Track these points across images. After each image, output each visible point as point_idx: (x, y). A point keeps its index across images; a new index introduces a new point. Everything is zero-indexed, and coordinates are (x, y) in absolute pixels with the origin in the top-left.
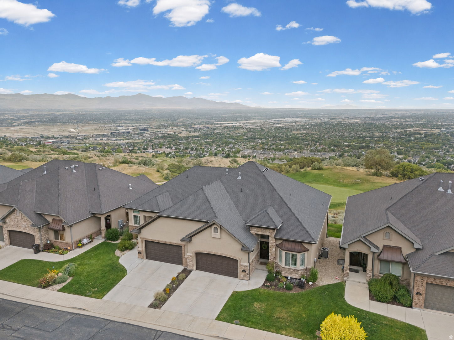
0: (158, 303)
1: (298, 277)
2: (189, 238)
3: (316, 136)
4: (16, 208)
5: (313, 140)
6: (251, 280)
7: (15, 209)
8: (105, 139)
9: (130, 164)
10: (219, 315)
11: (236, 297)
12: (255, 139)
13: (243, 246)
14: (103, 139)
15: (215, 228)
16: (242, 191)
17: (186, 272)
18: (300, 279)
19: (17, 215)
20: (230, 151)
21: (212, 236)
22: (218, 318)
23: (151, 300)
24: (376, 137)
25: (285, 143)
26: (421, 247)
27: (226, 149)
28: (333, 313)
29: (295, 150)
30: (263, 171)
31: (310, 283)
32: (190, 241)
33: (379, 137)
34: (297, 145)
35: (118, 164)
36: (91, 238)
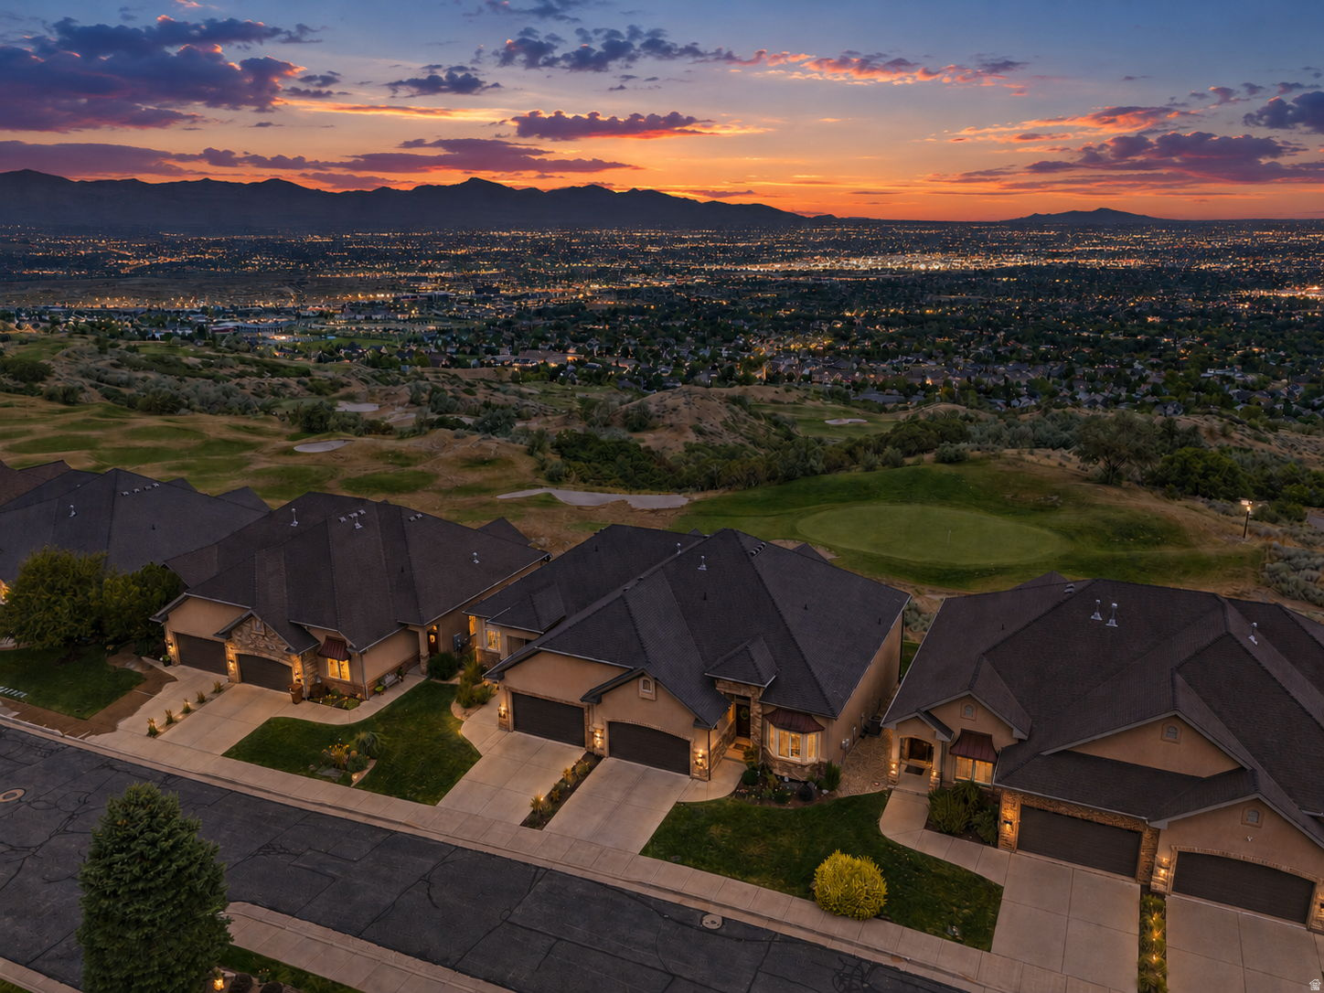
0: (538, 819)
1: (804, 779)
2: (596, 697)
3: (999, 312)
4: (253, 613)
5: (989, 324)
6: (712, 780)
7: (251, 615)
8: (379, 317)
9: (459, 431)
10: (647, 846)
11: (682, 813)
12: (813, 319)
13: (697, 719)
14: (374, 317)
15: (644, 681)
16: (705, 599)
17: (594, 758)
18: (806, 783)
19: (257, 626)
20: (734, 360)
21: (640, 695)
22: (644, 852)
23: (526, 812)
24: (1182, 315)
25: (901, 334)
26: (1025, 737)
27: (725, 353)
28: (838, 852)
29: (930, 356)
30: (752, 554)
31: (825, 791)
32: (599, 702)
33: (1191, 315)
34: (938, 340)
35: (427, 429)
36: (400, 672)
